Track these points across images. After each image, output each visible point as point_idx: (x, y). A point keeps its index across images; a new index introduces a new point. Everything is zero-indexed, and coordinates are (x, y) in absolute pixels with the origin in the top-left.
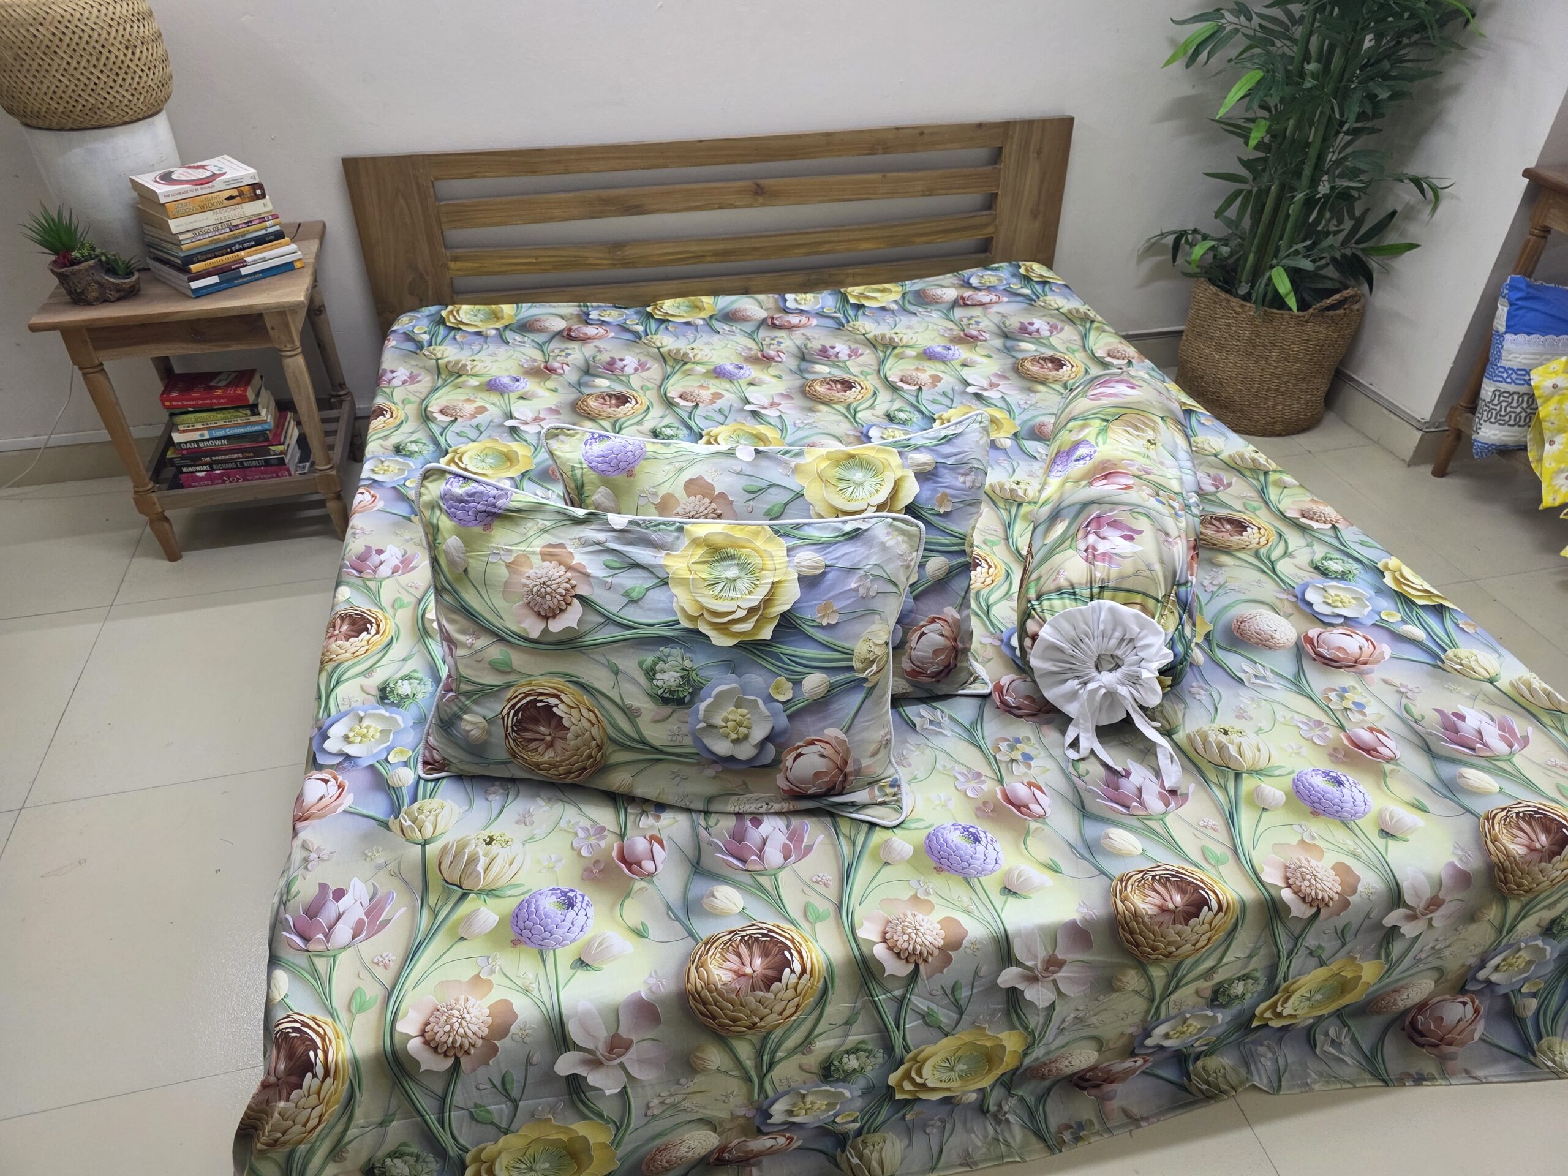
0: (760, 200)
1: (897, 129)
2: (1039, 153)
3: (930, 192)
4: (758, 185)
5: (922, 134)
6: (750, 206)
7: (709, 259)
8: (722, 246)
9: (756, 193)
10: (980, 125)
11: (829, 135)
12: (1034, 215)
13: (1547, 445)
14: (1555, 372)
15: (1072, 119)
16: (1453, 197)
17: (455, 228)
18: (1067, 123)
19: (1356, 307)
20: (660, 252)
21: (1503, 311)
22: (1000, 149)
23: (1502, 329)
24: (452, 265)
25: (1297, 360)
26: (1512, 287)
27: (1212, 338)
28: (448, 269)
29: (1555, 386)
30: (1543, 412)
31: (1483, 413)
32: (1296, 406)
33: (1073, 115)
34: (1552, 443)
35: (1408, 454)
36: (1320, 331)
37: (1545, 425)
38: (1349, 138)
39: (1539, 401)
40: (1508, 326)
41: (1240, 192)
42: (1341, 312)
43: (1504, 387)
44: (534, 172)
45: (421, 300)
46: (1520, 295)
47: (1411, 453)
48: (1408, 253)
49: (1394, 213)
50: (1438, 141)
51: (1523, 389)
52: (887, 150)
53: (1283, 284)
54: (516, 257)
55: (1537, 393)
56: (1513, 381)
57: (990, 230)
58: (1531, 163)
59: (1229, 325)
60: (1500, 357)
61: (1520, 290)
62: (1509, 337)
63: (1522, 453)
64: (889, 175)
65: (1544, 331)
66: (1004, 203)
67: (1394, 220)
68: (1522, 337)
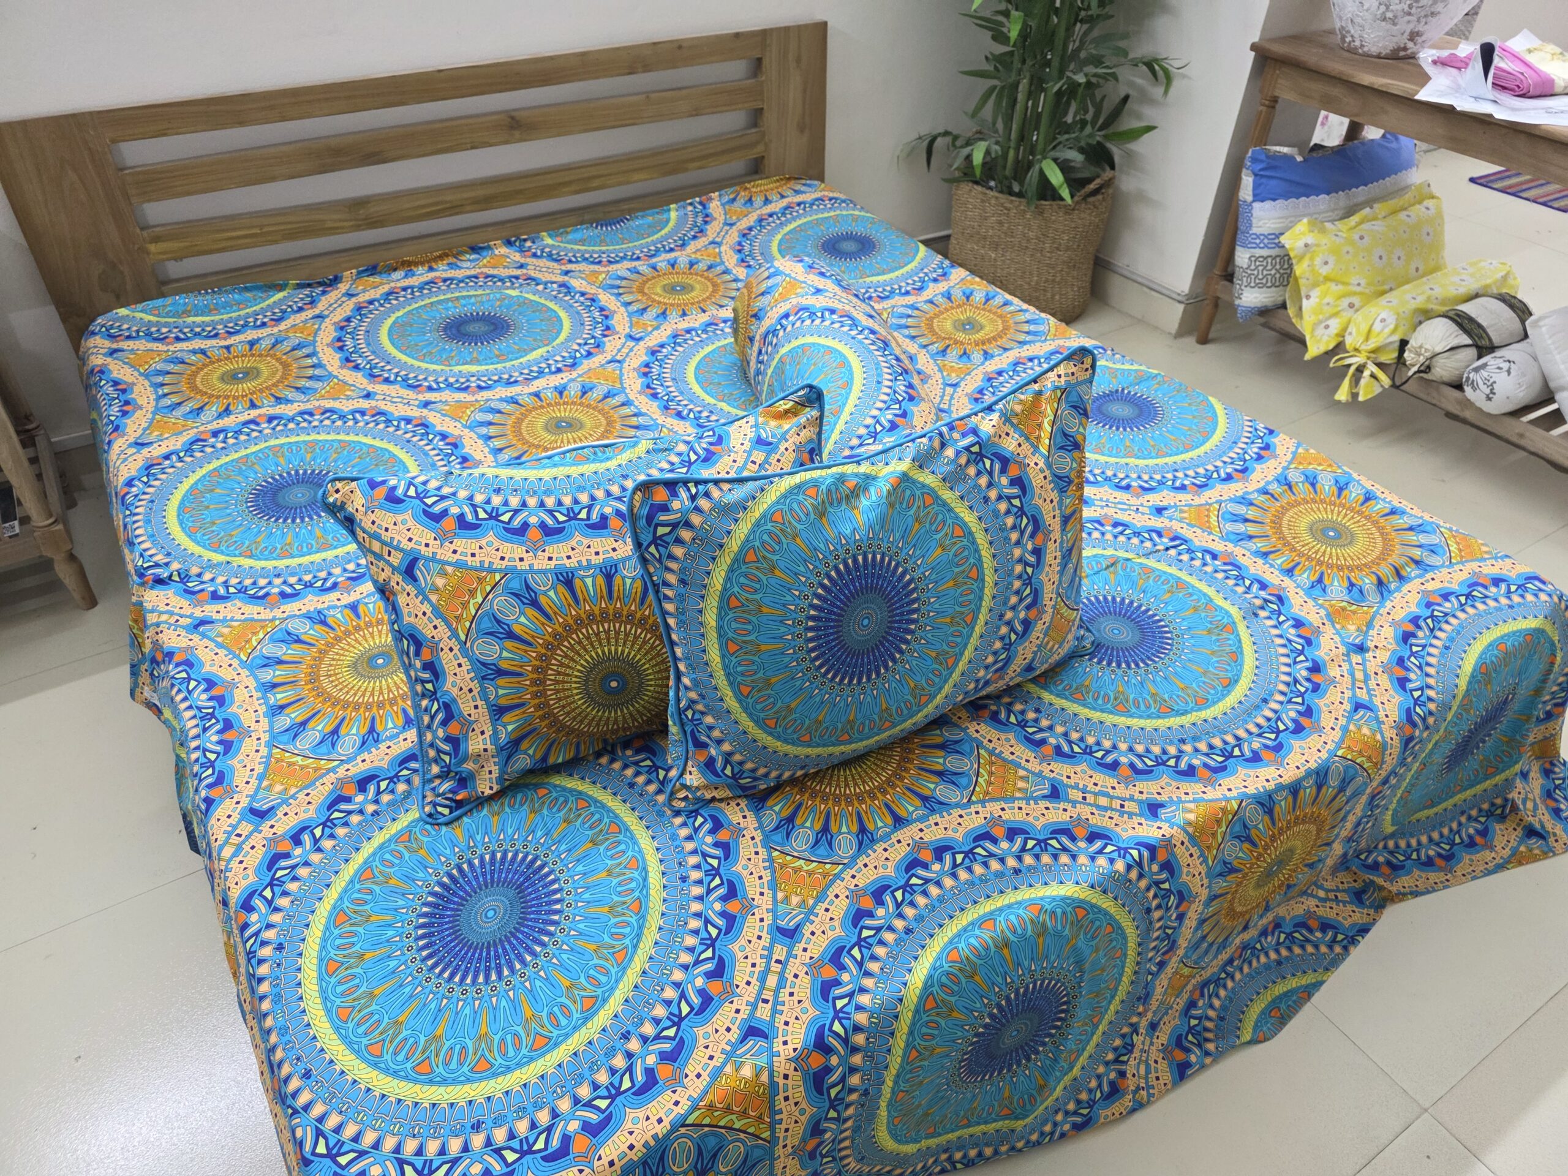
0: (517, 133)
1: (655, 44)
2: (798, 61)
3: (696, 113)
4: (513, 118)
5: (680, 47)
6: (506, 142)
7: (468, 208)
8: (481, 192)
9: (512, 128)
10: (737, 35)
11: (583, 54)
12: (801, 129)
13: (1304, 301)
14: (1303, 234)
15: (825, 24)
16: (1184, 76)
17: (149, 201)
18: (820, 30)
19: (1110, 191)
20: (408, 206)
21: (1247, 181)
22: (759, 60)
23: (1250, 198)
24: (152, 248)
25: (1068, 249)
26: (1254, 160)
27: (985, 238)
28: (148, 253)
29: (1306, 245)
30: (1299, 270)
31: (1240, 280)
32: (1071, 295)
33: (825, 19)
34: (1308, 297)
35: (1174, 326)
36: (1086, 217)
37: (1302, 282)
38: (1085, 27)
39: (1294, 261)
40: (1255, 195)
41: (995, 87)
42: (1100, 197)
43: (1259, 252)
44: (241, 124)
45: (118, 297)
46: (1261, 166)
47: (1176, 326)
48: (1146, 136)
49: (1126, 98)
50: (1161, 24)
51: (1275, 252)
52: (647, 68)
53: (1056, 177)
54: (235, 229)
55: (1292, 255)
56: (1266, 246)
57: (759, 150)
58: (1256, 39)
59: (1000, 223)
60: (1251, 226)
61: (1261, 161)
62: (1256, 205)
63: (1281, 311)
64: (653, 95)
65: (1286, 196)
66: (770, 119)
67: (1128, 105)
68: (1268, 204)
